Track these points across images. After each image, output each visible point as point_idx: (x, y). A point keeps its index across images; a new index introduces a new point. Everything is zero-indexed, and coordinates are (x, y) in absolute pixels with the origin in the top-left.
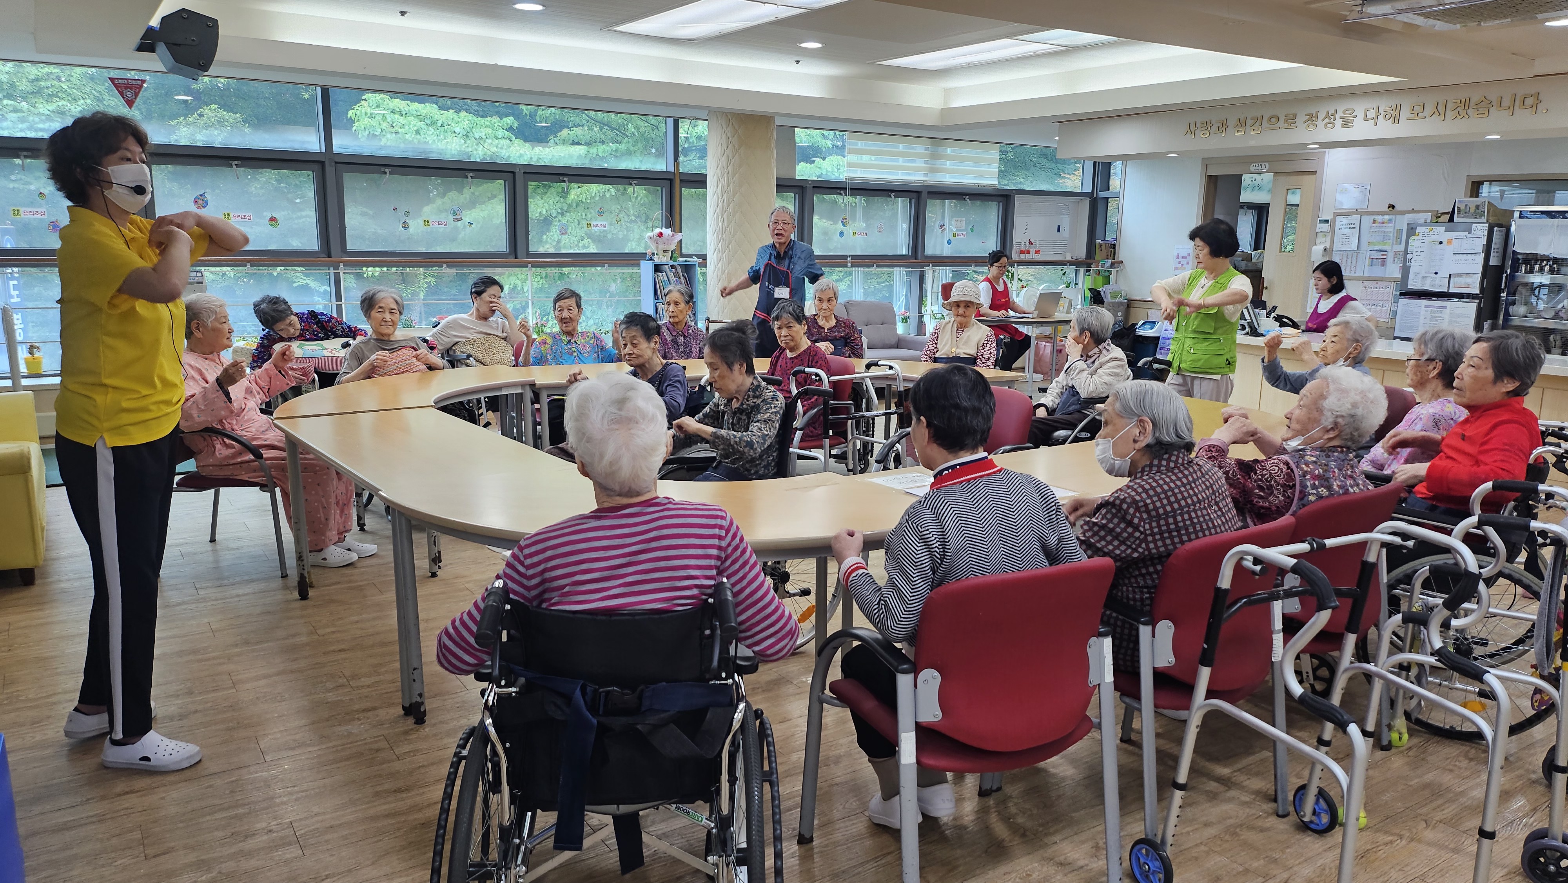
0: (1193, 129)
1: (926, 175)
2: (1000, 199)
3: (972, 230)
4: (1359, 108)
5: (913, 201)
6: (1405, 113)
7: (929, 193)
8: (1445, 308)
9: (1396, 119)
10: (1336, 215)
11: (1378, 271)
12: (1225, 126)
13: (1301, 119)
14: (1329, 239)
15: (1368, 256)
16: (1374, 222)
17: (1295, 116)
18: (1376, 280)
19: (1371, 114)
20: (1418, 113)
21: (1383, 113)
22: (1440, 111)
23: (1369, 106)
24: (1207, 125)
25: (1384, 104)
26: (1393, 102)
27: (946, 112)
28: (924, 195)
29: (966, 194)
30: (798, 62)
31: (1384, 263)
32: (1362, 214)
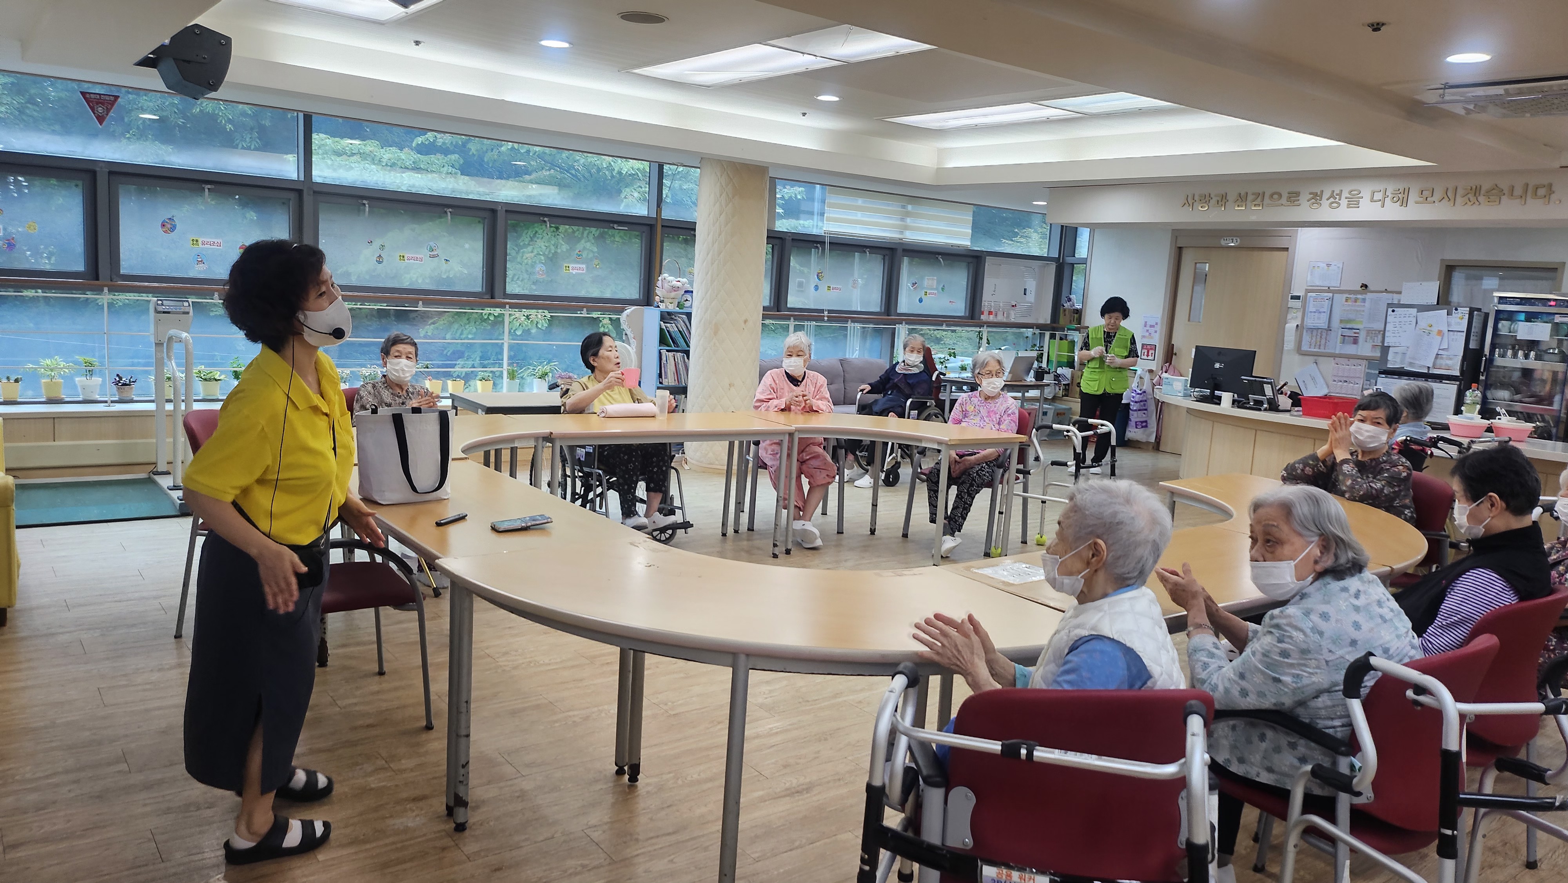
0: (1190, 202)
1: (902, 233)
2: (970, 260)
3: (943, 289)
4: (1366, 189)
5: (887, 258)
6: (1413, 196)
7: (904, 250)
9: (1404, 202)
10: (1308, 291)
11: (1350, 349)
12: (1224, 200)
13: (1304, 198)
14: (1300, 314)
15: (1340, 334)
16: (1347, 300)
17: (1298, 194)
18: (1349, 357)
19: (1378, 196)
20: (1426, 196)
21: (1390, 196)
22: (1450, 196)
23: (1377, 188)
24: (1205, 199)
25: (1391, 187)
26: (1401, 185)
27: (940, 171)
28: (900, 252)
29: (939, 254)
30: (804, 114)
31: (1355, 341)
32: (1334, 292)
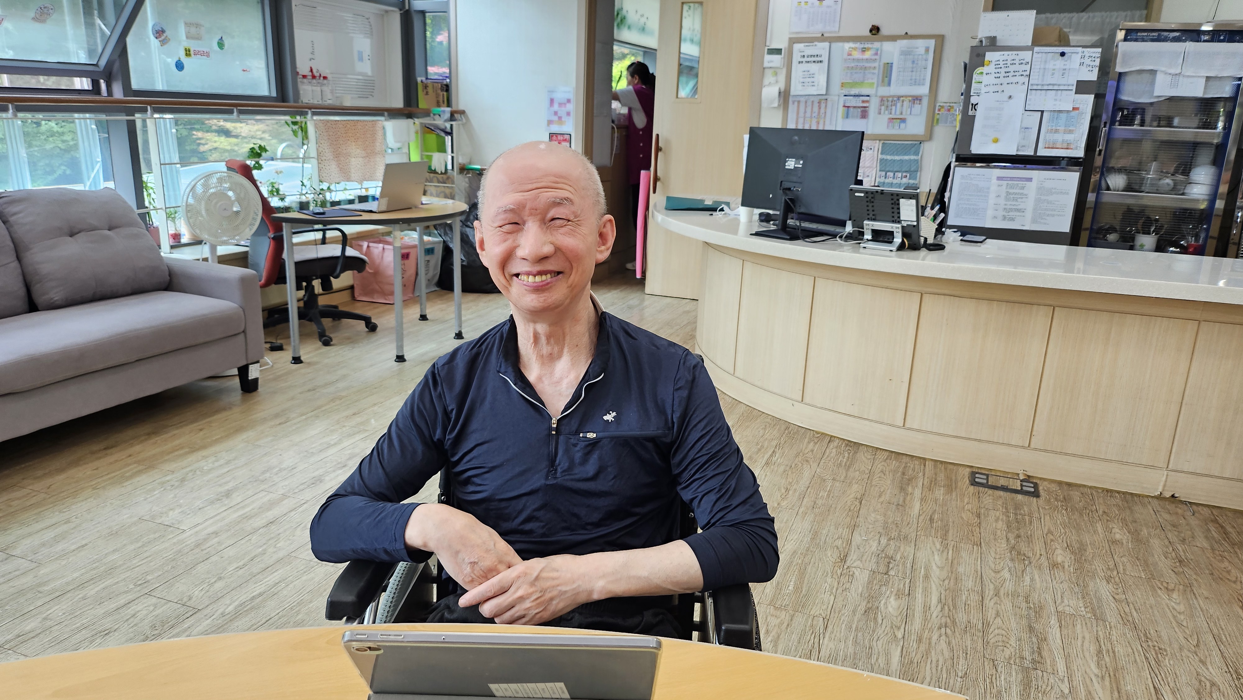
8: (1030, 180)
10: (793, 41)
14: (782, 76)
16: (850, 52)
32: (832, 40)
